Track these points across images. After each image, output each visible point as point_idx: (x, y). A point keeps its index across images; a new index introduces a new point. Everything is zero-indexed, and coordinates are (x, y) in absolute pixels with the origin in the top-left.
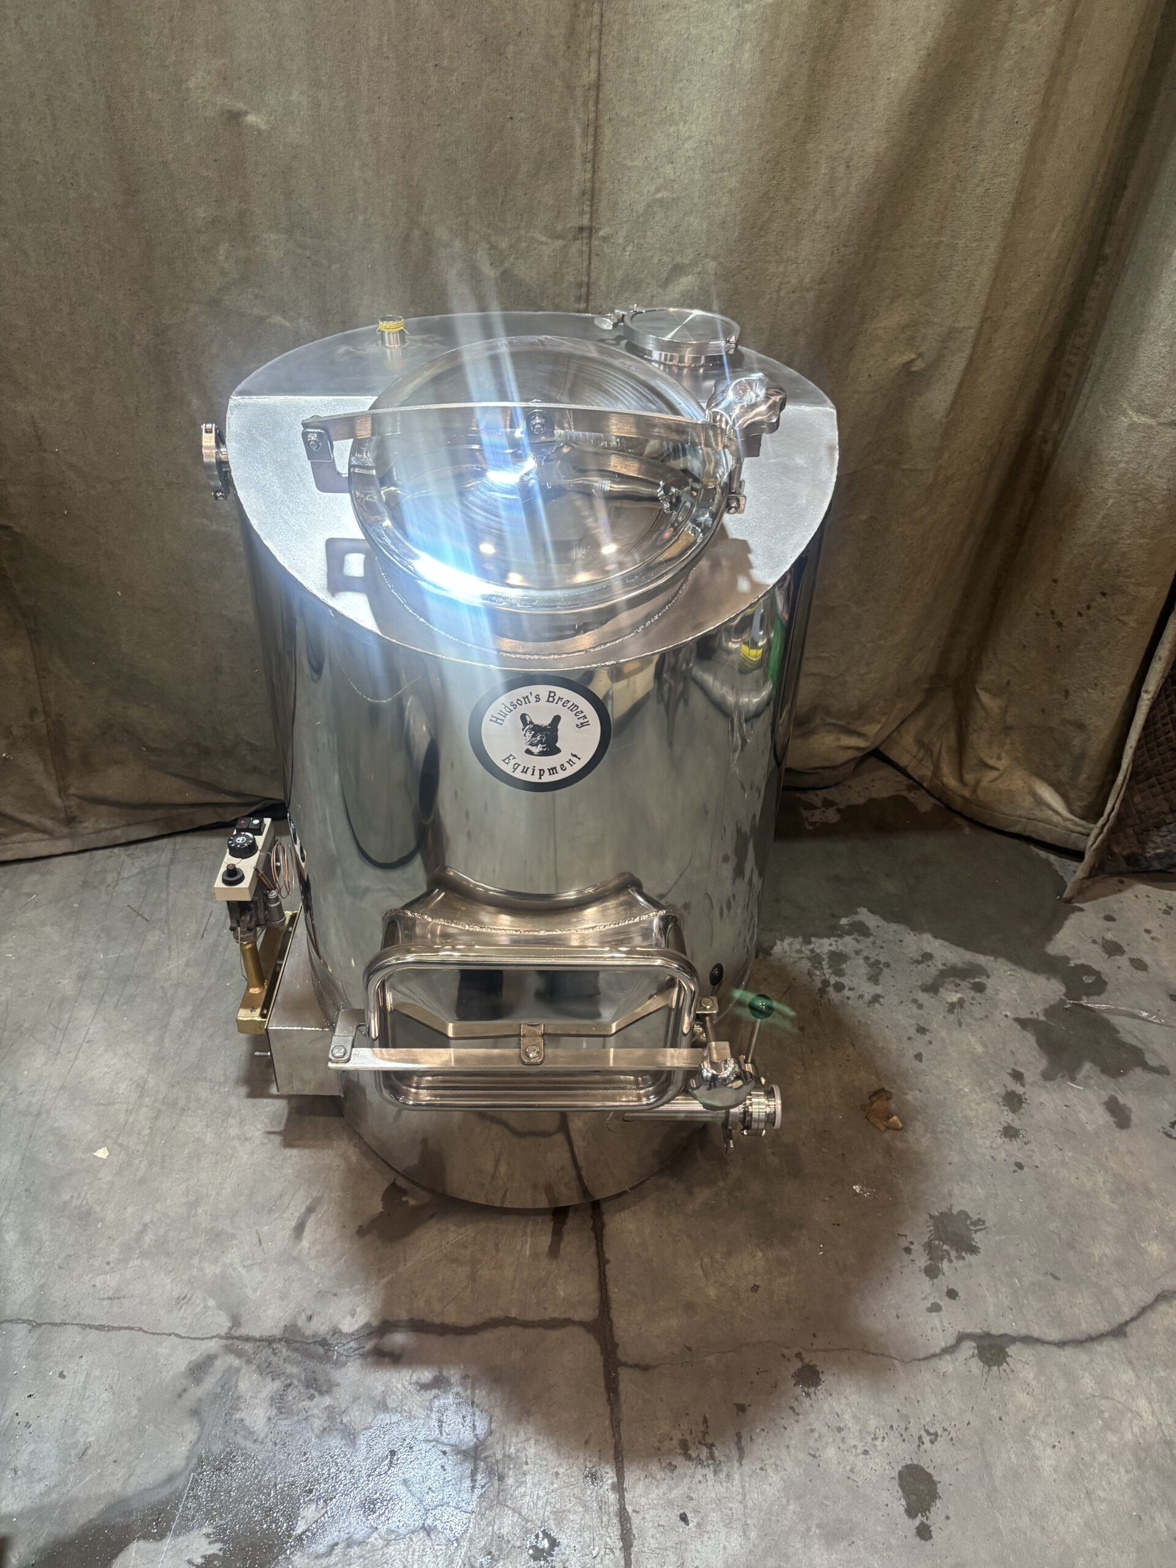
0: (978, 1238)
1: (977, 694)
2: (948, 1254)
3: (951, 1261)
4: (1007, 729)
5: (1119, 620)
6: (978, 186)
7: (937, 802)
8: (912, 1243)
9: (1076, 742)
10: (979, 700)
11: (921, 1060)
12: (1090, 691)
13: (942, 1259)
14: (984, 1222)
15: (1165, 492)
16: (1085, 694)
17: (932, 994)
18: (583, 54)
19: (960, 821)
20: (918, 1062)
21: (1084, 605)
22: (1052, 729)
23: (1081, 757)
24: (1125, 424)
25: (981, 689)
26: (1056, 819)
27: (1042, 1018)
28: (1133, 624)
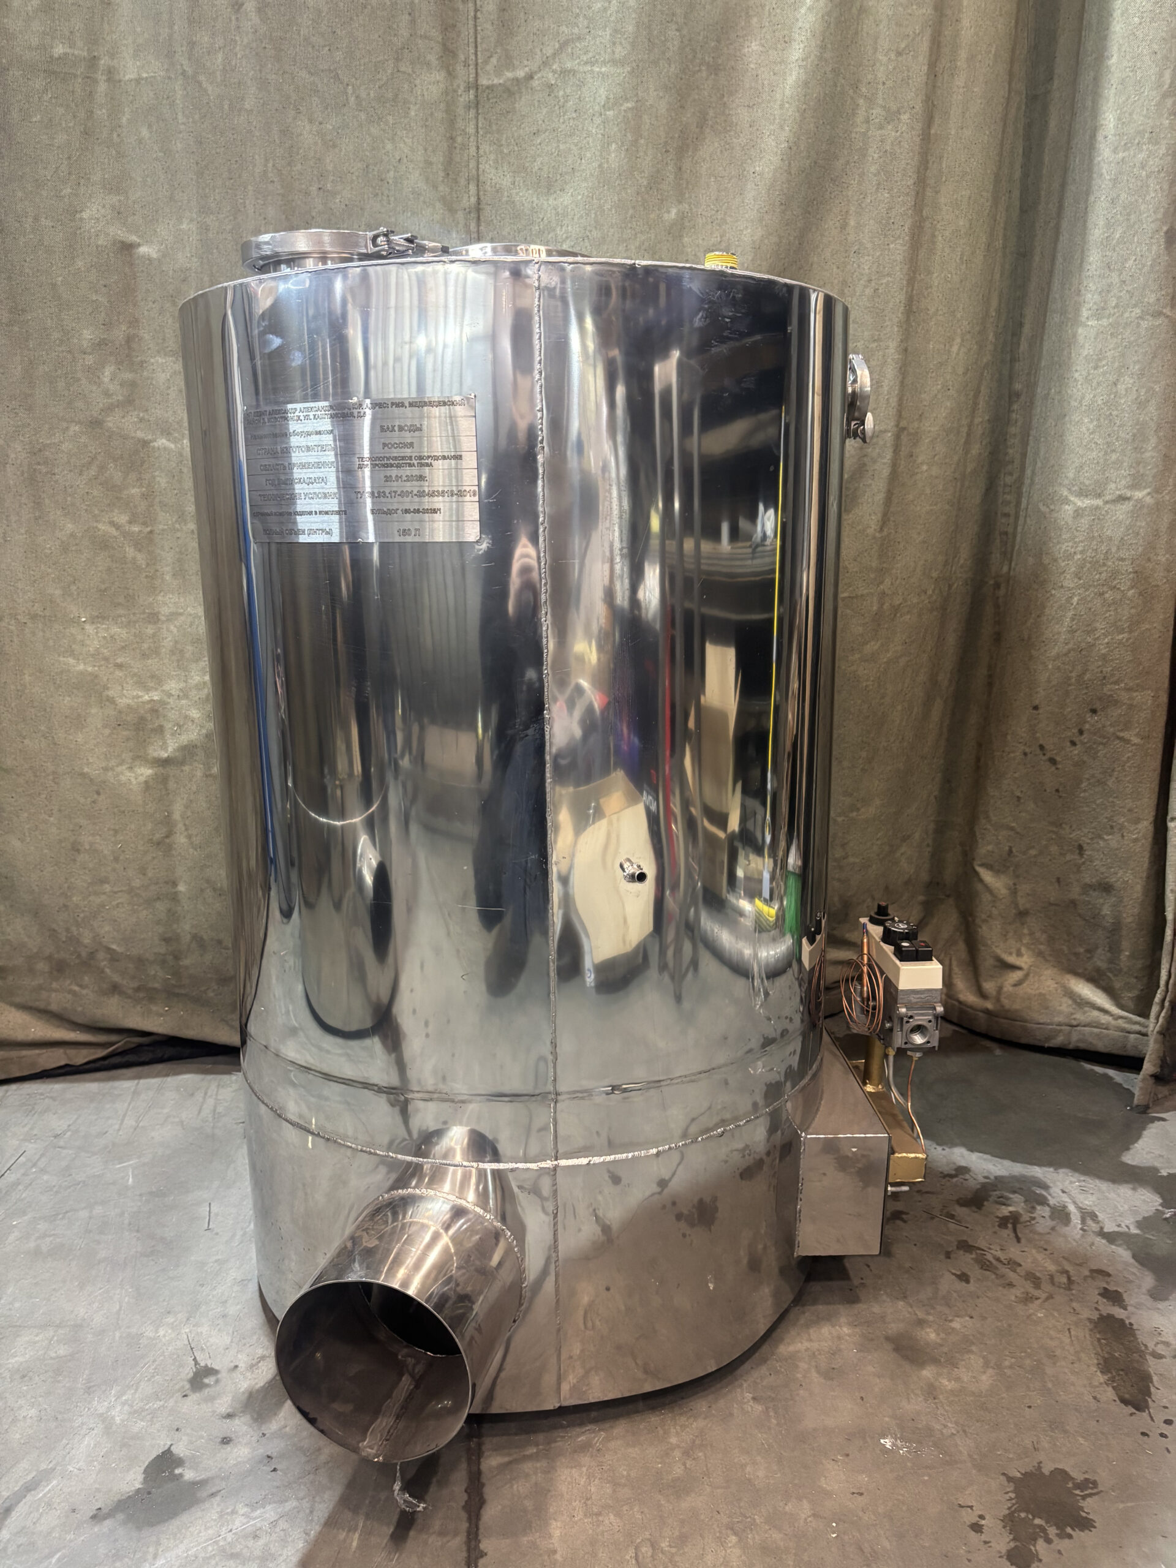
0: (1090, 1506)
1: (977, 874)
2: (1044, 1530)
3: (1049, 1541)
4: (1022, 914)
5: (1118, 738)
6: (866, 287)
7: (957, 1029)
8: (982, 1517)
9: (1106, 911)
10: (981, 881)
11: (967, 1281)
12: (1106, 837)
13: (1035, 1540)
14: (1095, 1484)
15: (1131, 576)
16: (1102, 843)
17: (974, 1209)
18: (463, 182)
19: (988, 1043)
20: (964, 1284)
21: (1075, 731)
22: (1073, 903)
23: (1116, 928)
24: (1071, 512)
25: (982, 865)
26: (1105, 1019)
27: (1134, 1231)
28: (1136, 740)
